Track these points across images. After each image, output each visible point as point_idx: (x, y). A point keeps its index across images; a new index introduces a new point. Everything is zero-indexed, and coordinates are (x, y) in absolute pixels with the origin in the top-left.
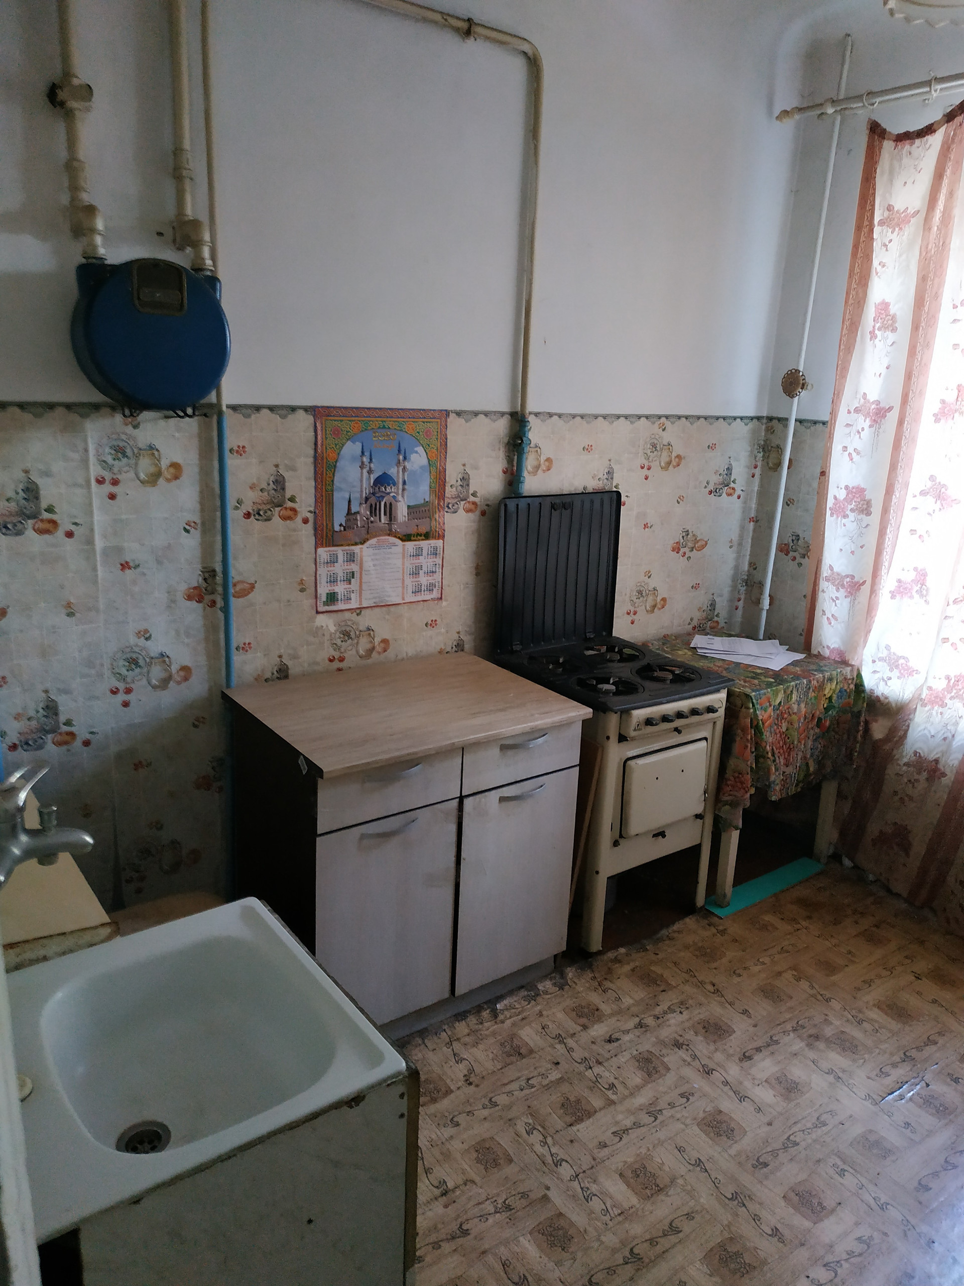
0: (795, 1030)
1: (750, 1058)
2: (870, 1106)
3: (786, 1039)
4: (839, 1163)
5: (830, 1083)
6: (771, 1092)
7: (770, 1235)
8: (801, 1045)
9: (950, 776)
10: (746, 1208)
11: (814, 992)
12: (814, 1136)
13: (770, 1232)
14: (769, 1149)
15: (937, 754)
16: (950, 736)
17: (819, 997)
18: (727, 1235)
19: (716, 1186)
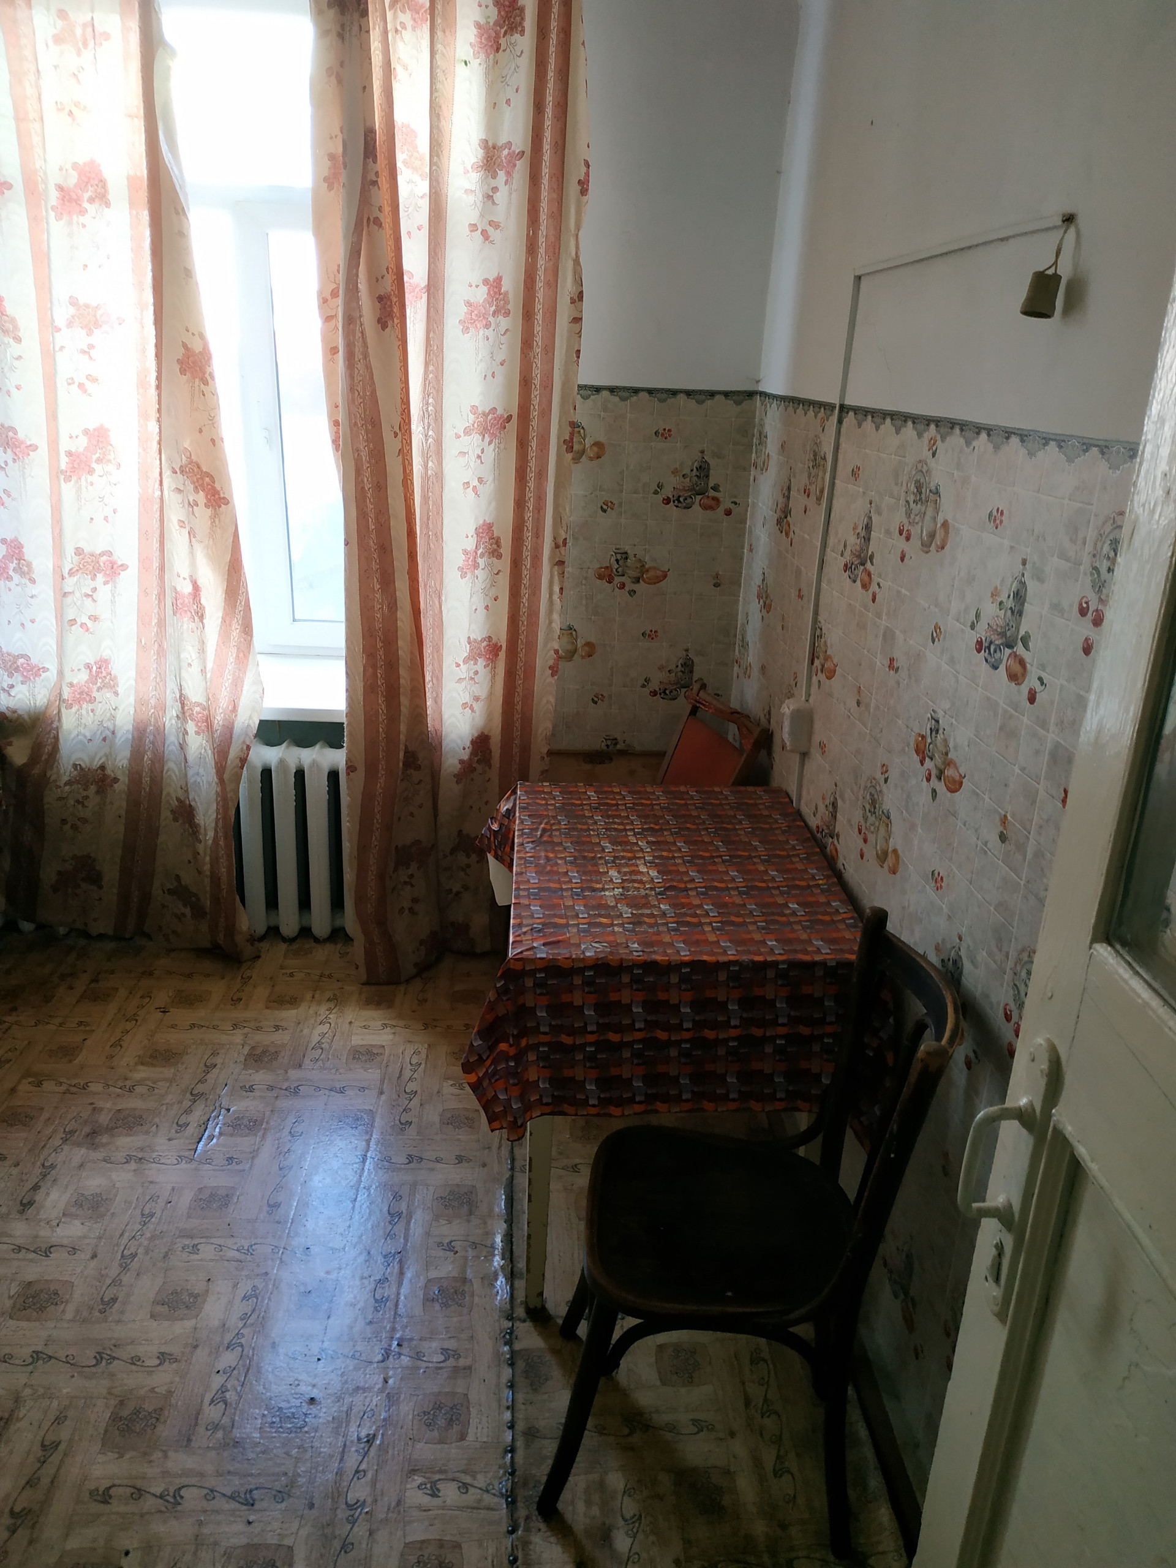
0: (65, 1141)
1: (31, 1203)
2: (188, 1166)
3: (61, 1157)
4: (187, 1242)
5: (135, 1170)
6: (77, 1222)
7: (160, 1364)
8: (82, 1152)
9: (124, 779)
10: (118, 1359)
11: (64, 1088)
12: (148, 1235)
13: (158, 1362)
14: (108, 1281)
15: (100, 759)
16: (109, 734)
17: (73, 1089)
18: (113, 1402)
19: (72, 1365)
